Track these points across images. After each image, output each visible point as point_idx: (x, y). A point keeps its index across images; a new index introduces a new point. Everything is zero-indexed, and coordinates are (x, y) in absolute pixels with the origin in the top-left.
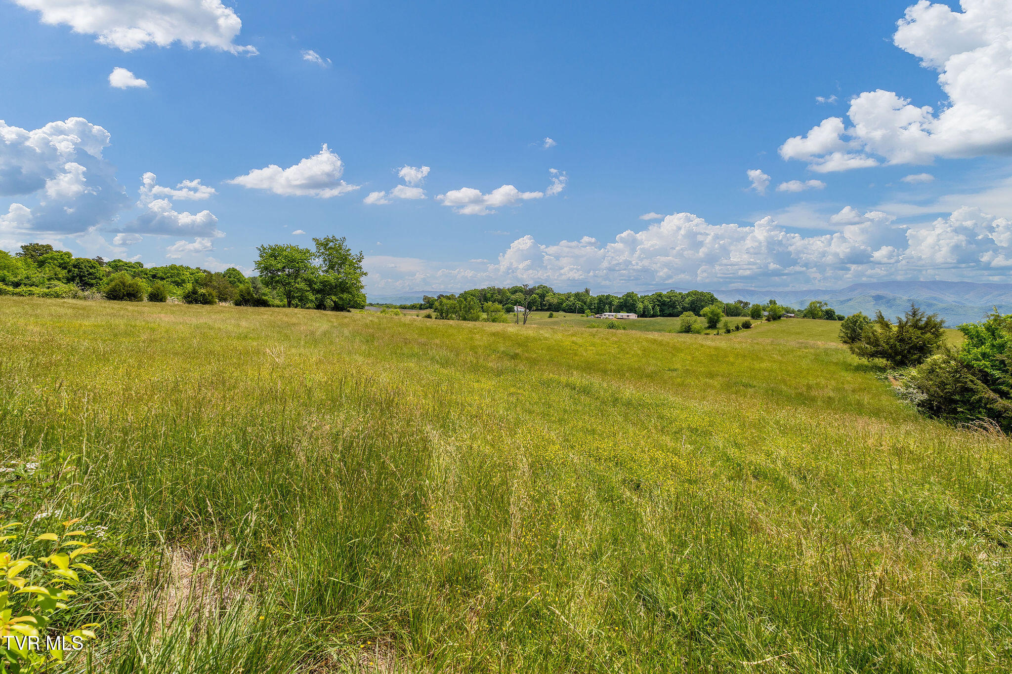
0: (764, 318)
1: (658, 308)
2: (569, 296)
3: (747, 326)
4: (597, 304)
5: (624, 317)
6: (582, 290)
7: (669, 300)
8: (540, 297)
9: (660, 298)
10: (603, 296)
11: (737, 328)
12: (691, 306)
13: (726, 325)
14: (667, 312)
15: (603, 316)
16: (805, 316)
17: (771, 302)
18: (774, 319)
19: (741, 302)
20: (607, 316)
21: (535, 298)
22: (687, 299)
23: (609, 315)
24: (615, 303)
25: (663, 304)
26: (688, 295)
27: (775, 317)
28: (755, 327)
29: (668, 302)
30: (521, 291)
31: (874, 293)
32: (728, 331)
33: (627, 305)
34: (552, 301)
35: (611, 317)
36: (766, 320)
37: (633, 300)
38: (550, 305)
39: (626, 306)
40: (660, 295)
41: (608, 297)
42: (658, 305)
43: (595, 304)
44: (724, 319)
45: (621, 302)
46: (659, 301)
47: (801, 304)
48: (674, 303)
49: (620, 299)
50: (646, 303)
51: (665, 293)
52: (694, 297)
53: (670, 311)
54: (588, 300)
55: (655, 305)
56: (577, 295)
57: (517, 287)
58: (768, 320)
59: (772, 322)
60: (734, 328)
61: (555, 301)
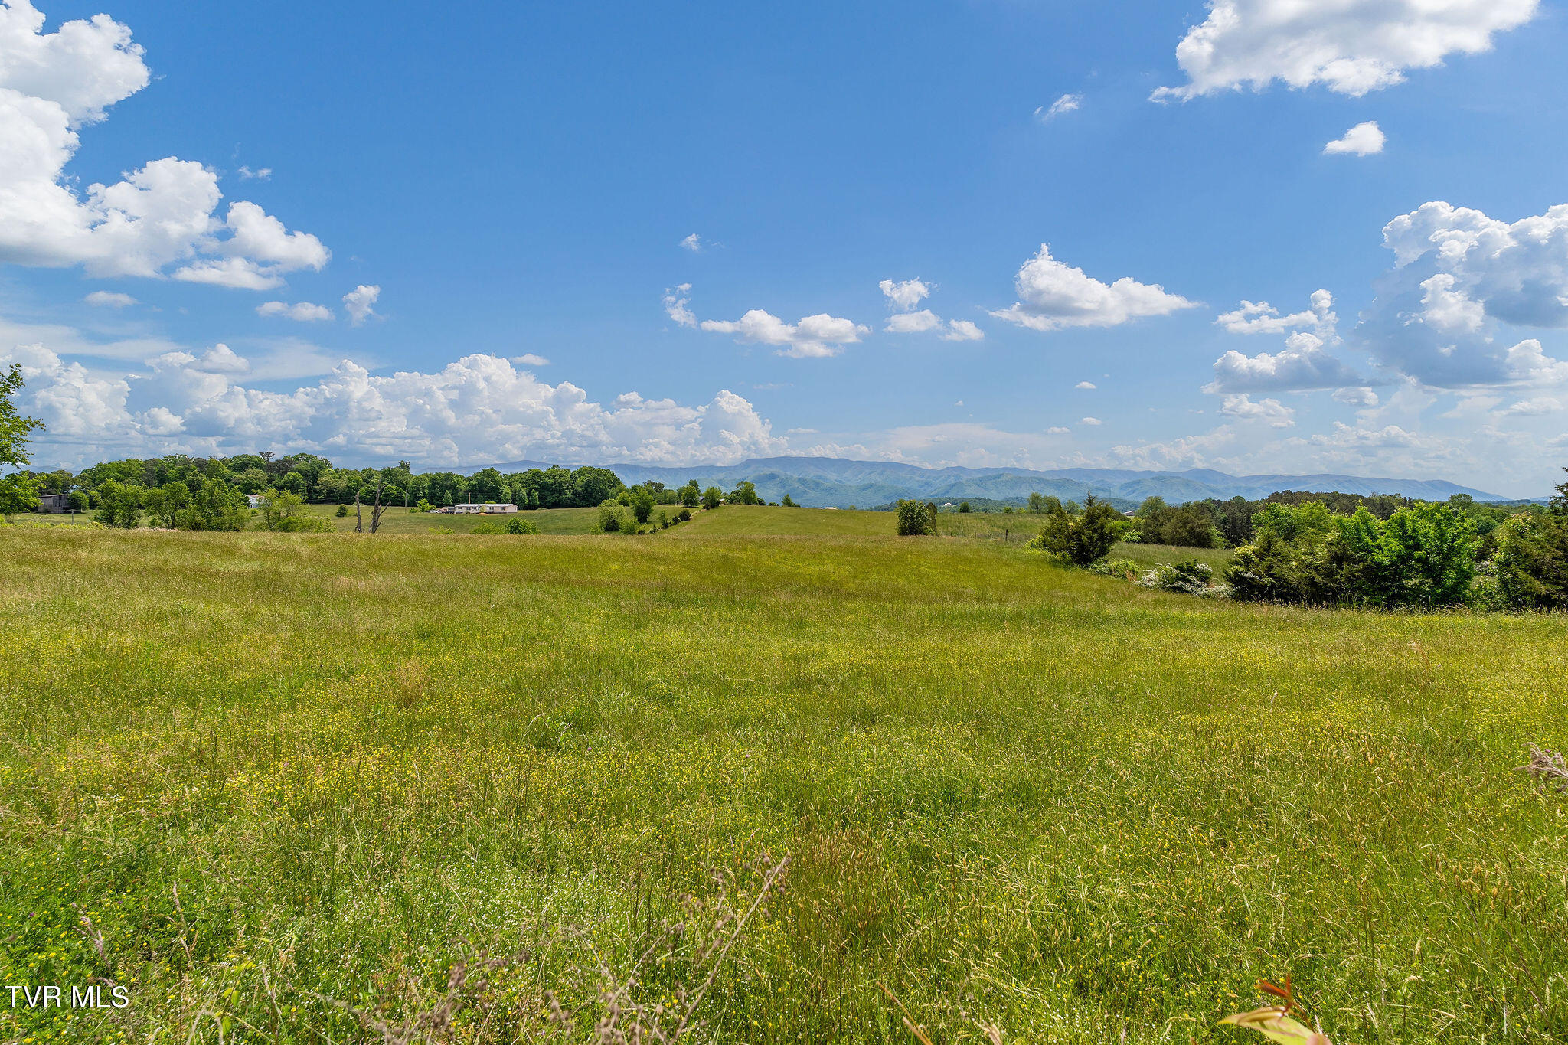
0: (702, 506)
1: (536, 495)
2: (369, 475)
3: (685, 517)
4: (429, 488)
5: (496, 510)
6: (394, 465)
7: (552, 481)
8: (305, 476)
9: (537, 479)
10: (439, 475)
11: (676, 521)
12: (586, 490)
13: (662, 517)
14: (550, 499)
15: (457, 510)
17: (691, 483)
18: (714, 506)
19: (652, 484)
20: (464, 510)
21: (295, 479)
22: (579, 480)
23: (468, 508)
24: (463, 486)
25: (543, 488)
26: (580, 473)
27: (712, 503)
28: (694, 518)
29: (552, 485)
30: (259, 466)
31: (766, 470)
32: (666, 526)
33: (485, 489)
34: (333, 484)
35: (472, 511)
36: (704, 508)
37: (496, 482)
38: (330, 491)
39: (481, 491)
40: (537, 474)
41: (448, 477)
42: (536, 489)
43: (424, 488)
44: (657, 508)
45: (474, 486)
46: (536, 483)
48: (561, 486)
49: (469, 479)
50: (517, 486)
51: (543, 470)
52: (590, 477)
53: (555, 498)
54: (411, 482)
55: (531, 489)
56: (387, 474)
57: (246, 456)
58: (707, 507)
59: (711, 510)
60: (671, 521)
61: (342, 484)
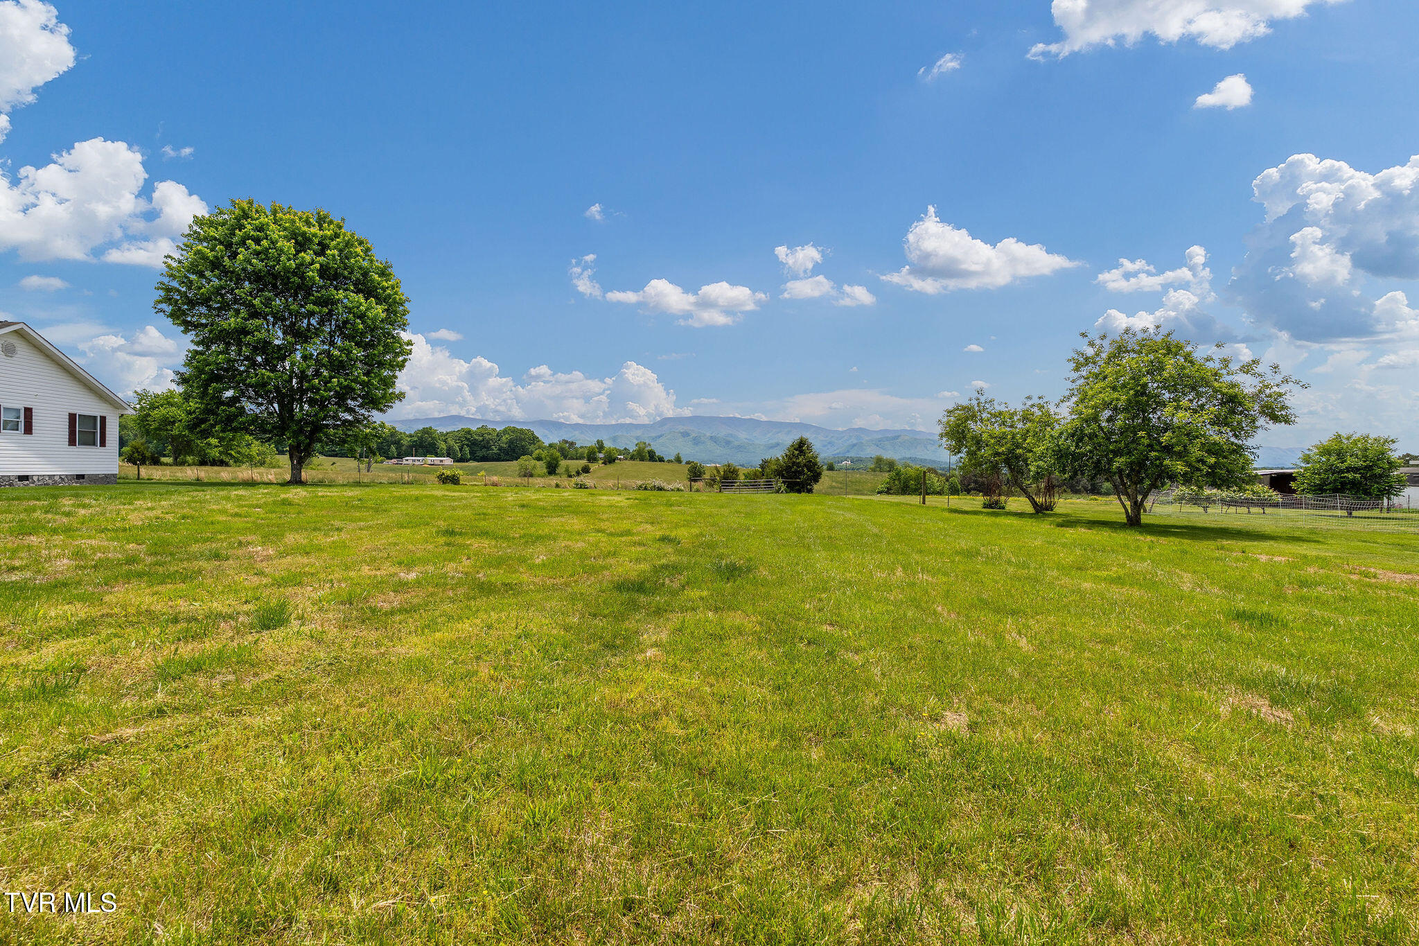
0: (600, 462)
1: (467, 449)
3: (586, 469)
5: (436, 463)
7: (481, 438)
9: (469, 436)
11: (578, 473)
12: (509, 446)
13: (567, 470)
14: (480, 454)
15: (405, 462)
16: (632, 458)
17: (598, 442)
18: (610, 462)
19: (566, 442)
20: (411, 462)
22: (504, 438)
23: (414, 461)
24: (406, 442)
25: (473, 444)
26: (505, 432)
27: (610, 460)
28: (594, 471)
29: (481, 441)
31: (681, 428)
32: (572, 477)
33: (425, 444)
35: (417, 463)
36: (603, 463)
37: (433, 438)
39: (421, 446)
40: (469, 432)
41: (393, 433)
42: (468, 445)
44: (563, 463)
45: (415, 441)
46: (468, 439)
47: (614, 441)
48: (488, 442)
49: (411, 436)
50: (451, 442)
51: (474, 429)
52: (514, 436)
53: (483, 452)
55: (463, 445)
58: (605, 463)
59: (608, 466)
60: (574, 473)
